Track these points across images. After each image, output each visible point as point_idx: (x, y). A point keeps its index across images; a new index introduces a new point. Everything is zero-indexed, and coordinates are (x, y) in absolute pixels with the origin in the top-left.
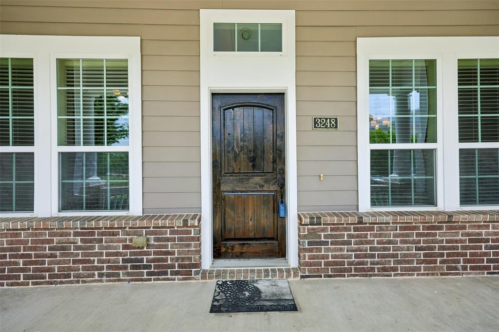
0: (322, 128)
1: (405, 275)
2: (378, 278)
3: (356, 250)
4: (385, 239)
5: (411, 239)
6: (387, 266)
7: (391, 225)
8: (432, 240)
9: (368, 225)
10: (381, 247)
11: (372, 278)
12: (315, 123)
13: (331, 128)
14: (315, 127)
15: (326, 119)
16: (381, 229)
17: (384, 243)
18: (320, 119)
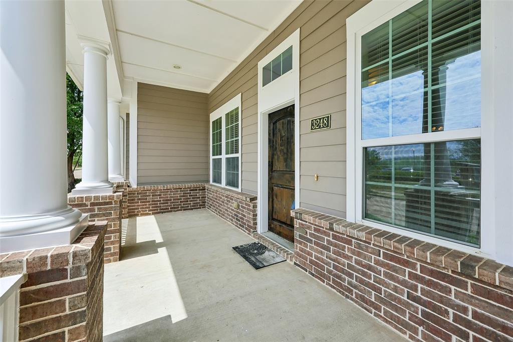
0: (317, 129)
1: (390, 324)
2: (355, 304)
3: (334, 260)
4: (365, 262)
5: (401, 277)
6: (366, 296)
7: (372, 246)
8: (441, 296)
9: (345, 237)
10: (360, 269)
11: (349, 300)
12: (312, 125)
13: (324, 127)
14: (312, 129)
15: (320, 119)
16: (359, 246)
17: (363, 266)
18: (316, 120)
